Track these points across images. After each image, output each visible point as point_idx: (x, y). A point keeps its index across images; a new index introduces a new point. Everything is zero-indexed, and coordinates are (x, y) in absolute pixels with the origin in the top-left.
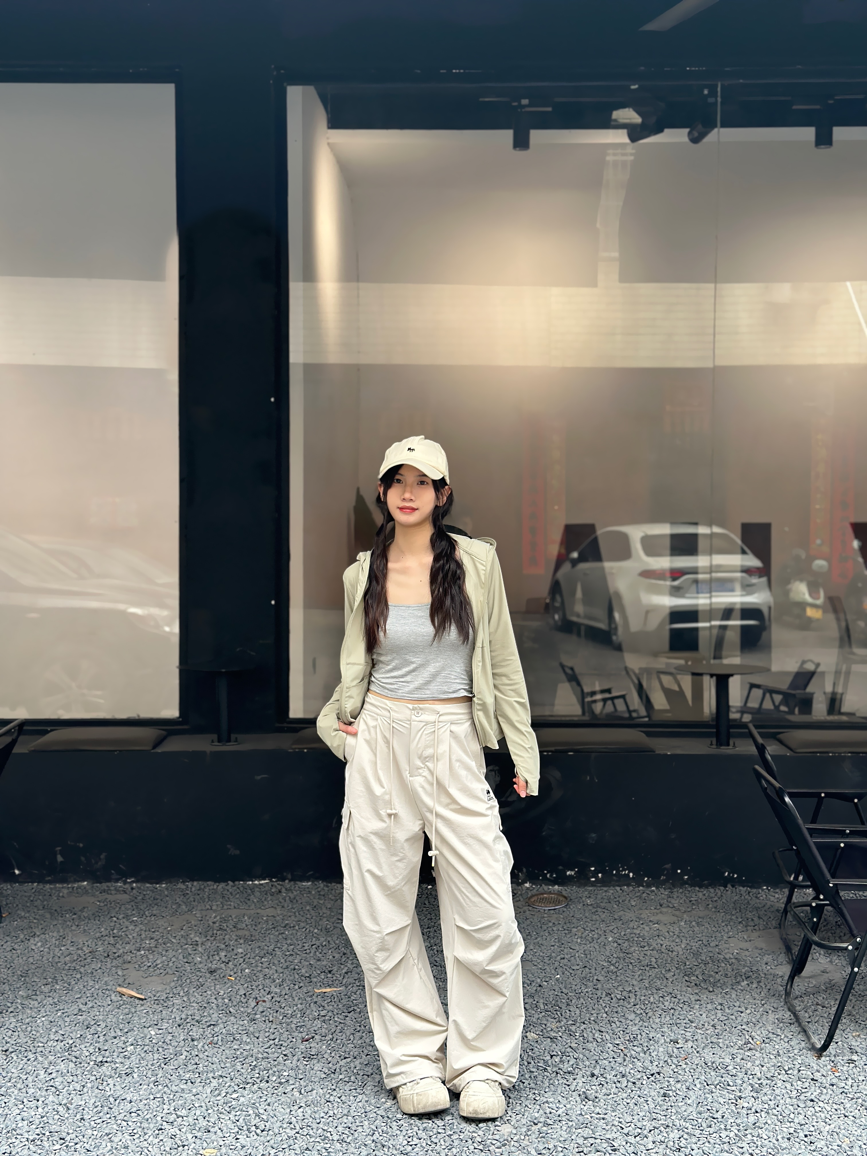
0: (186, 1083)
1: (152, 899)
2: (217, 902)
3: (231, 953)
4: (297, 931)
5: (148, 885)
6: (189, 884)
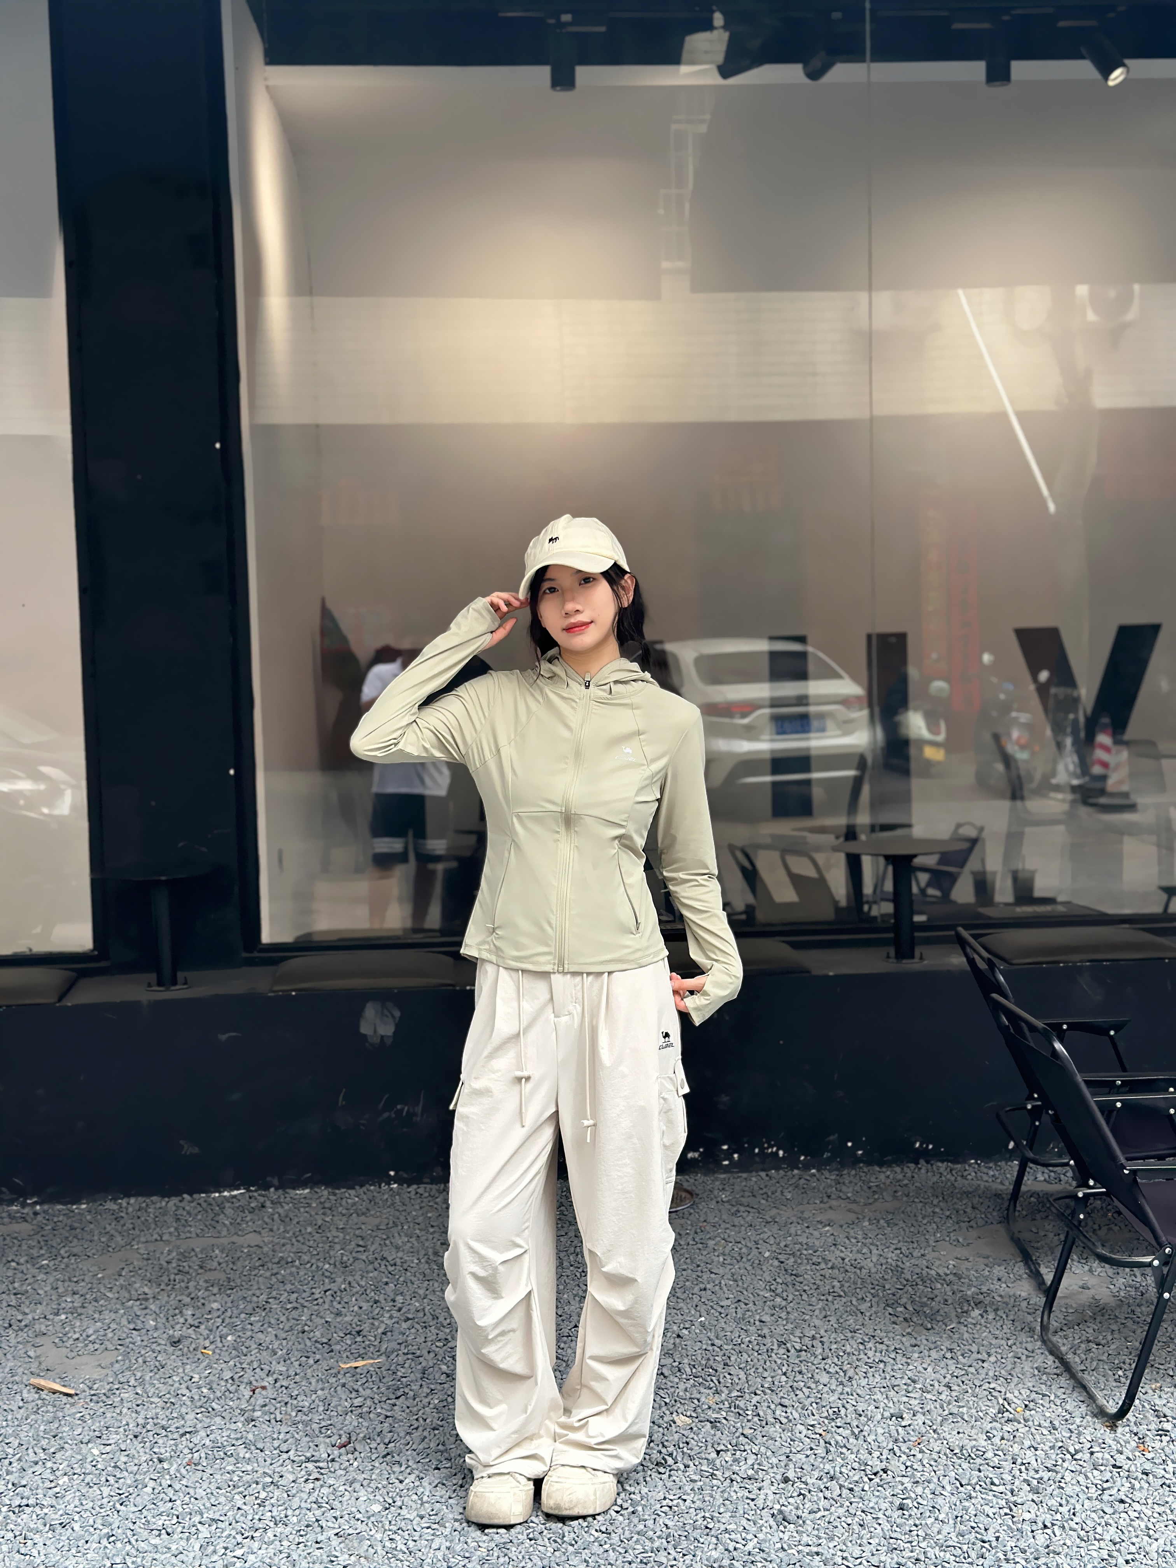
0: (159, 1535)
1: (68, 1228)
2: (169, 1227)
3: (202, 1310)
4: (298, 1268)
5: (59, 1207)
6: (124, 1202)
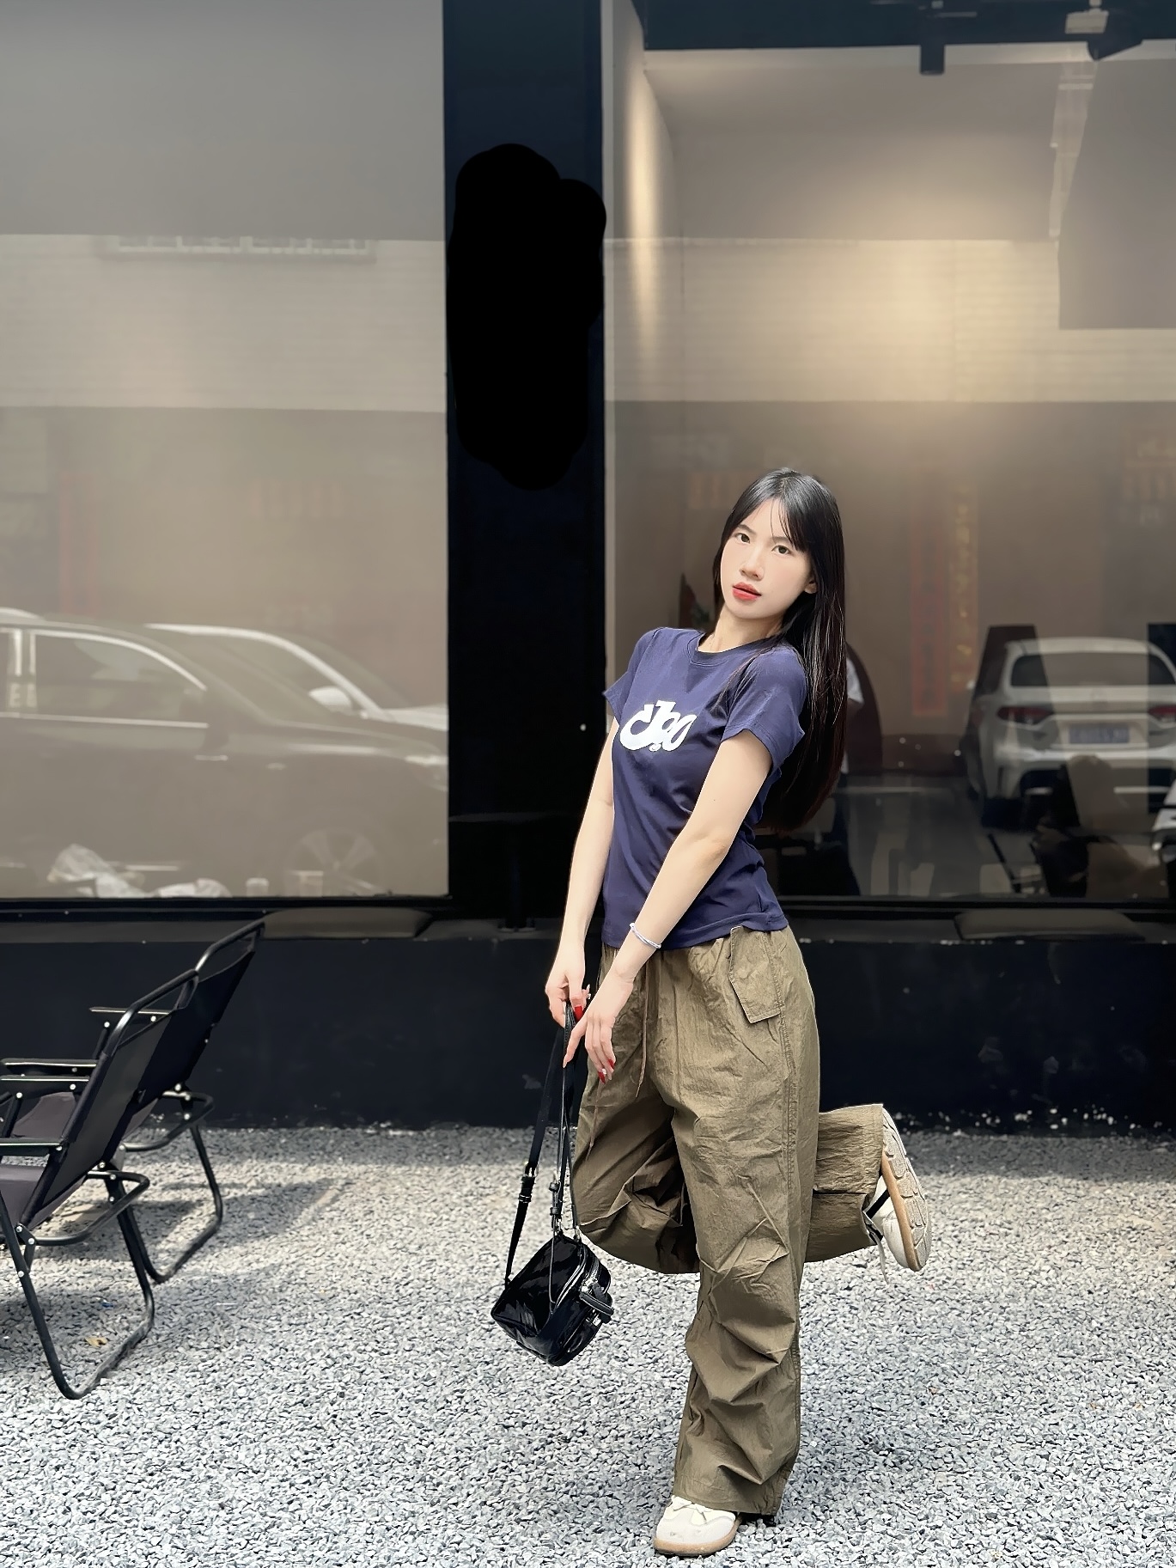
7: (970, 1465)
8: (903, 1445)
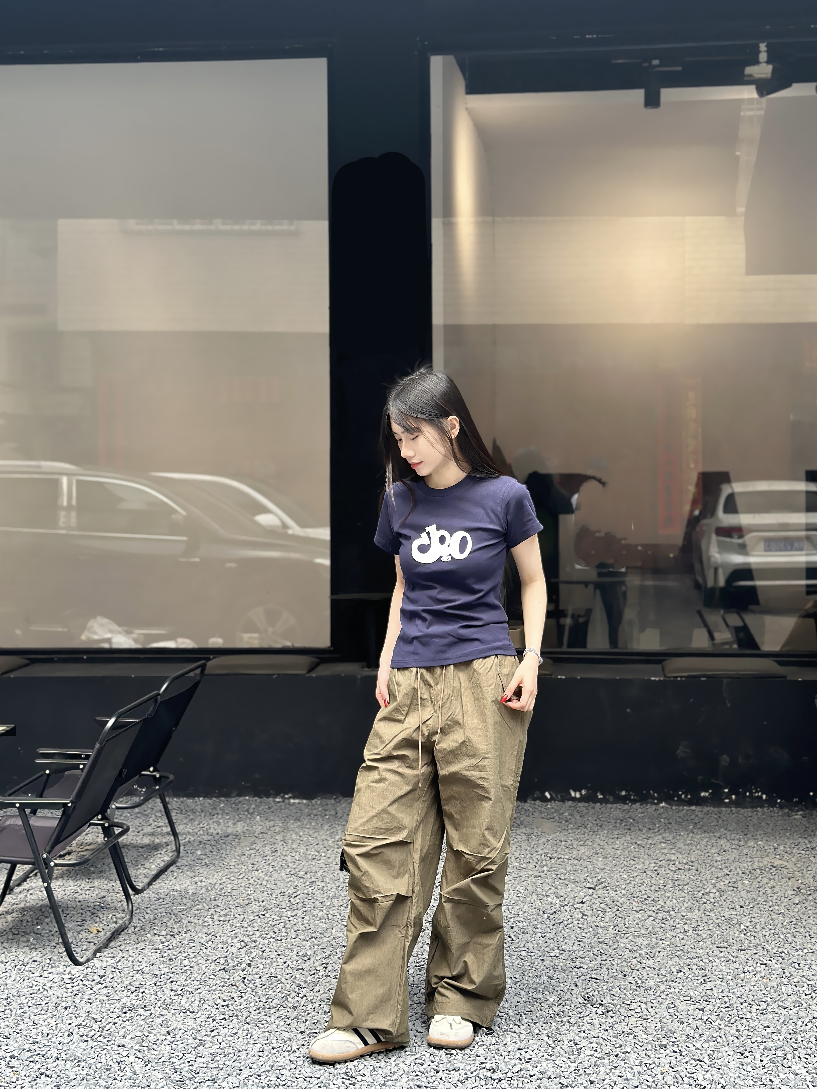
5: (304, 801)
7: (652, 1015)
8: (609, 1001)
